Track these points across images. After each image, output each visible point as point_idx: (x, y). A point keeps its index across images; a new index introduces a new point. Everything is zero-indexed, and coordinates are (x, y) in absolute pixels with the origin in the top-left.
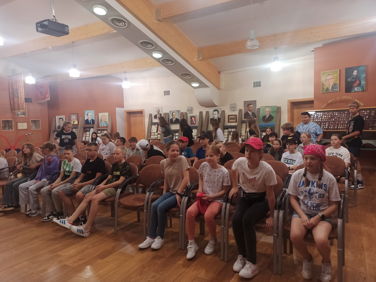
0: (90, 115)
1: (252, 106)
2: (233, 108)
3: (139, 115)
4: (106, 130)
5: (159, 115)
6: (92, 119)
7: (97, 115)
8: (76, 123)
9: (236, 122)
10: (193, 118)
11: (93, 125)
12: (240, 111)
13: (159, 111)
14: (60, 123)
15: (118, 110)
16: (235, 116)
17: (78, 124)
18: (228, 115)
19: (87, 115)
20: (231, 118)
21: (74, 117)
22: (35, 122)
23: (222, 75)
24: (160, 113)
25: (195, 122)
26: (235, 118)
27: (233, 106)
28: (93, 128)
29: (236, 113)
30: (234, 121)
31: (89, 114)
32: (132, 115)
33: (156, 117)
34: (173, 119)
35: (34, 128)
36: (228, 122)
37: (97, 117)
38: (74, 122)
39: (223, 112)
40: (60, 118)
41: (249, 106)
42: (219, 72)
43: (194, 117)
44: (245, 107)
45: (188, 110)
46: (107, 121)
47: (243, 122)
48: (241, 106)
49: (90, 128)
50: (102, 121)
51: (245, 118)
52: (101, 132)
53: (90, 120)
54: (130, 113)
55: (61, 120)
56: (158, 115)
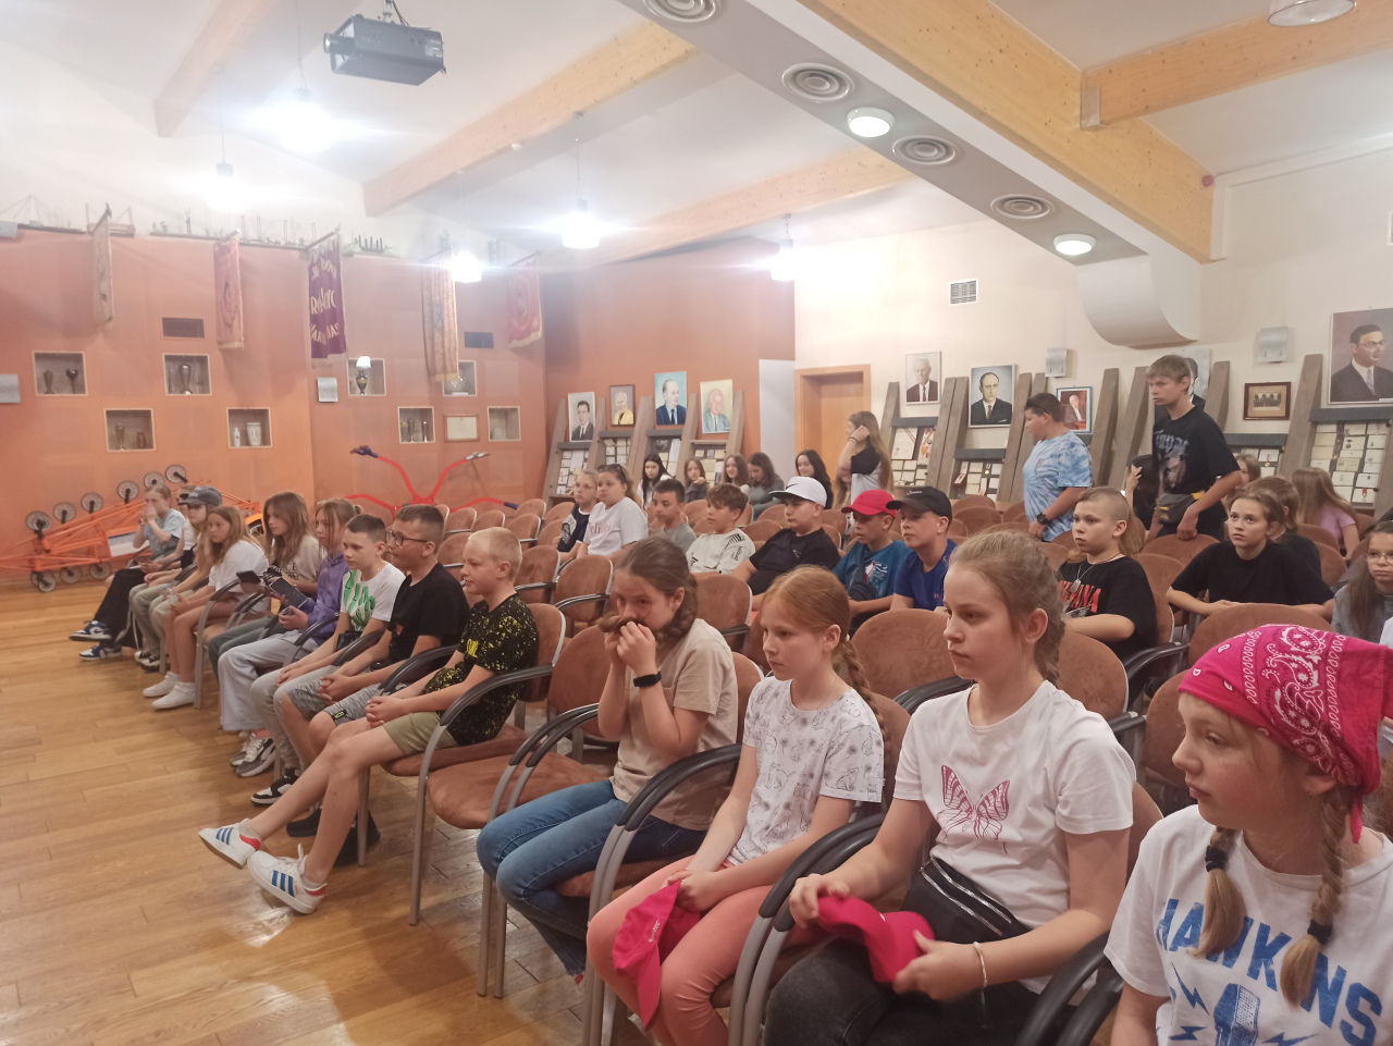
0: (671, 391)
1: (1376, 336)
2: (1273, 347)
3: (852, 388)
4: (723, 446)
5: (927, 386)
6: (679, 407)
7: (693, 389)
8: (628, 419)
9: (1286, 417)
10: (1073, 399)
11: (680, 426)
12: (1313, 363)
13: (926, 371)
14: (581, 420)
15: (767, 367)
16: (1283, 389)
17: (634, 425)
18: (1247, 386)
19: (664, 389)
20: (1260, 396)
21: (621, 398)
22: (505, 414)
23: (1222, 192)
24: (932, 377)
25: (1080, 418)
26: (1279, 396)
27: (1274, 338)
28: (679, 437)
29: (1292, 373)
30: (1279, 410)
31: (671, 386)
32: (825, 389)
33: (913, 395)
34: (986, 405)
35: (500, 435)
36: (1246, 415)
37: (693, 396)
38: (621, 416)
39: (1222, 369)
40: (581, 403)
41: (1363, 339)
42: (1207, 181)
43: (1079, 394)
44: (1337, 342)
45: (1051, 363)
46: (728, 411)
47: (1318, 418)
48: (1317, 339)
49: (670, 438)
50: (709, 411)
51: (1335, 396)
52: (705, 454)
53: (673, 411)
54: (818, 381)
55: (583, 407)
56: (921, 388)
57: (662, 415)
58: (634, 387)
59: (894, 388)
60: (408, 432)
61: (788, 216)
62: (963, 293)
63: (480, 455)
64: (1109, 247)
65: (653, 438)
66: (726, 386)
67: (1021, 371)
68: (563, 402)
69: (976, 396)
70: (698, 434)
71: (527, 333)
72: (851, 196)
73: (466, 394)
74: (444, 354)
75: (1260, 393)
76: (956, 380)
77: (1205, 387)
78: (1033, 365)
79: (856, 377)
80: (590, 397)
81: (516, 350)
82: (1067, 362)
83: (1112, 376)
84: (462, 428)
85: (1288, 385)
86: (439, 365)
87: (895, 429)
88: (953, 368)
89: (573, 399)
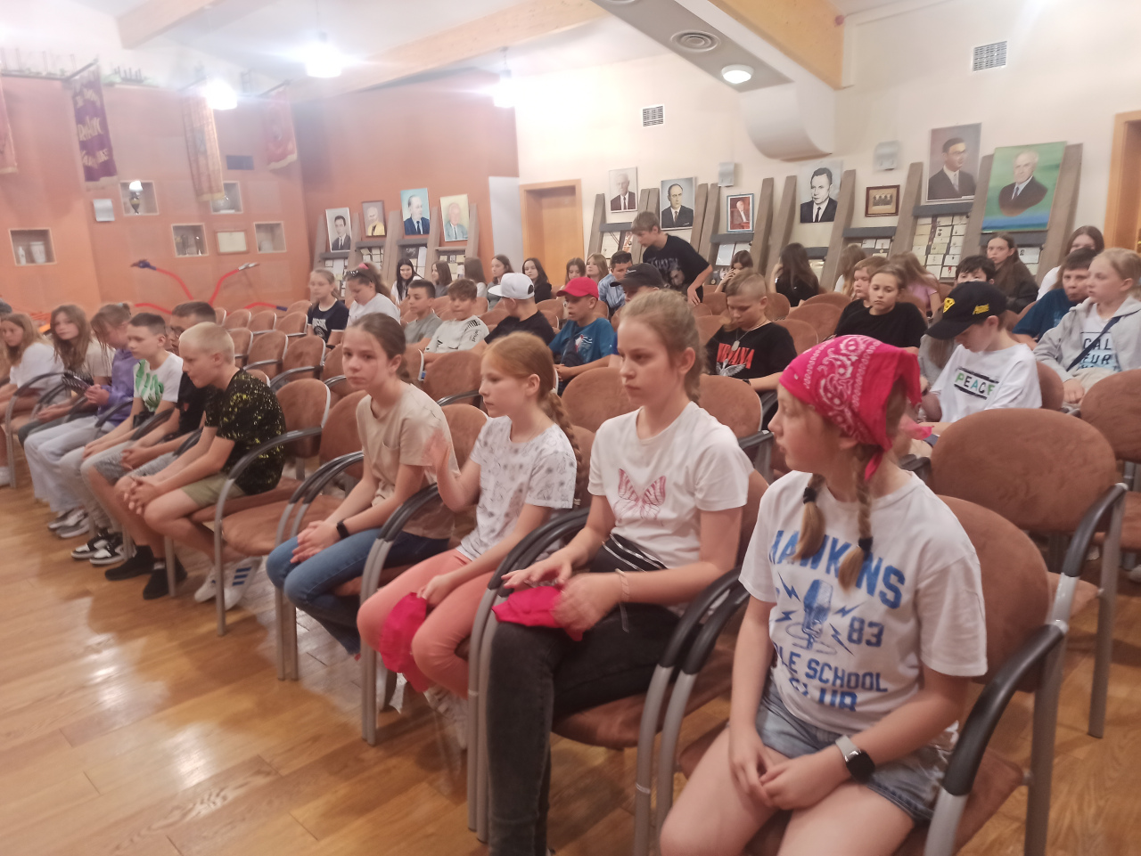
0: (415, 205)
1: (961, 147)
2: (887, 159)
3: (567, 199)
4: (462, 252)
5: (627, 196)
6: (423, 219)
7: (435, 204)
8: (380, 231)
9: (896, 213)
10: (739, 204)
11: (425, 236)
12: (916, 168)
13: (626, 184)
14: (339, 233)
15: (496, 184)
16: (894, 191)
17: (385, 236)
18: (868, 189)
19: (409, 204)
20: (877, 197)
21: (373, 212)
22: (271, 229)
23: (851, 31)
24: (631, 189)
25: (745, 220)
26: (891, 197)
27: (887, 150)
28: (425, 245)
29: (899, 178)
30: (890, 208)
31: (415, 201)
32: (545, 201)
33: (616, 205)
34: (673, 211)
35: (267, 248)
36: (867, 214)
37: (435, 210)
38: (374, 228)
39: (851, 175)
40: (338, 218)
41: (952, 149)
42: (839, 21)
43: (744, 200)
44: (933, 152)
45: (723, 175)
46: (465, 221)
47: (919, 213)
48: (918, 150)
49: (417, 246)
50: (449, 222)
51: (931, 196)
52: (449, 258)
53: (418, 222)
54: (539, 195)
55: (340, 222)
56: (622, 198)
57: (409, 227)
58: (383, 202)
59: (600, 199)
60: (183, 247)
61: (505, 49)
62: (653, 117)
63: (251, 265)
64: (765, 77)
65: (403, 247)
66: (462, 200)
67: (700, 182)
68: (321, 217)
69: (665, 205)
70: (441, 243)
71: (283, 156)
72: (557, 31)
73: (232, 212)
74: (209, 176)
75: (877, 195)
76: (649, 191)
77: (837, 191)
78: (709, 177)
79: (568, 191)
80: (345, 212)
81: (276, 172)
82: (733, 174)
83: (768, 184)
84: (232, 242)
85: (897, 187)
86: (205, 185)
87: (602, 233)
88: (648, 181)
89: (330, 214)
